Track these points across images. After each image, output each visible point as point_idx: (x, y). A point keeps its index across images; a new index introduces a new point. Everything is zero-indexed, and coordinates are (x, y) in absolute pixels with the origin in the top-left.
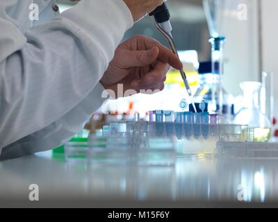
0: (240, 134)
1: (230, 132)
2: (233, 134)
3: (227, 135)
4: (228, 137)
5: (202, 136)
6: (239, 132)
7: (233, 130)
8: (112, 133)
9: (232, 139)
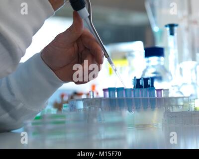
0: (183, 105)
1: (174, 104)
2: (177, 106)
3: (172, 106)
4: (172, 108)
5: (150, 108)
6: (182, 104)
7: (177, 102)
8: (71, 110)
9: (176, 110)
